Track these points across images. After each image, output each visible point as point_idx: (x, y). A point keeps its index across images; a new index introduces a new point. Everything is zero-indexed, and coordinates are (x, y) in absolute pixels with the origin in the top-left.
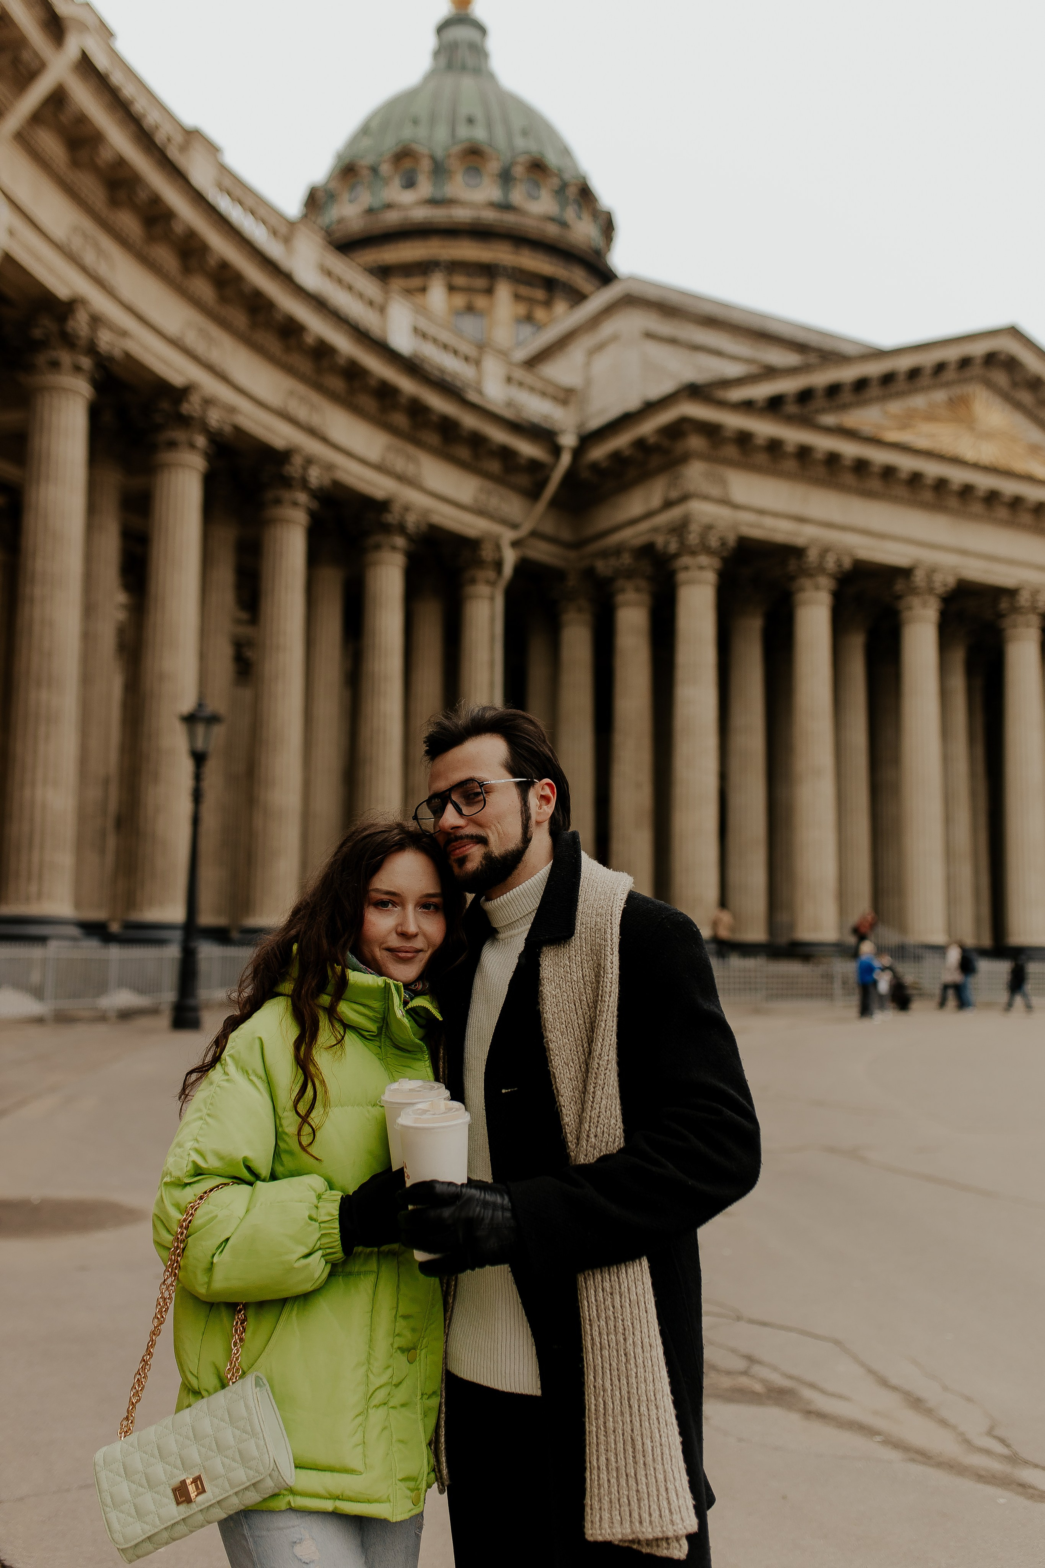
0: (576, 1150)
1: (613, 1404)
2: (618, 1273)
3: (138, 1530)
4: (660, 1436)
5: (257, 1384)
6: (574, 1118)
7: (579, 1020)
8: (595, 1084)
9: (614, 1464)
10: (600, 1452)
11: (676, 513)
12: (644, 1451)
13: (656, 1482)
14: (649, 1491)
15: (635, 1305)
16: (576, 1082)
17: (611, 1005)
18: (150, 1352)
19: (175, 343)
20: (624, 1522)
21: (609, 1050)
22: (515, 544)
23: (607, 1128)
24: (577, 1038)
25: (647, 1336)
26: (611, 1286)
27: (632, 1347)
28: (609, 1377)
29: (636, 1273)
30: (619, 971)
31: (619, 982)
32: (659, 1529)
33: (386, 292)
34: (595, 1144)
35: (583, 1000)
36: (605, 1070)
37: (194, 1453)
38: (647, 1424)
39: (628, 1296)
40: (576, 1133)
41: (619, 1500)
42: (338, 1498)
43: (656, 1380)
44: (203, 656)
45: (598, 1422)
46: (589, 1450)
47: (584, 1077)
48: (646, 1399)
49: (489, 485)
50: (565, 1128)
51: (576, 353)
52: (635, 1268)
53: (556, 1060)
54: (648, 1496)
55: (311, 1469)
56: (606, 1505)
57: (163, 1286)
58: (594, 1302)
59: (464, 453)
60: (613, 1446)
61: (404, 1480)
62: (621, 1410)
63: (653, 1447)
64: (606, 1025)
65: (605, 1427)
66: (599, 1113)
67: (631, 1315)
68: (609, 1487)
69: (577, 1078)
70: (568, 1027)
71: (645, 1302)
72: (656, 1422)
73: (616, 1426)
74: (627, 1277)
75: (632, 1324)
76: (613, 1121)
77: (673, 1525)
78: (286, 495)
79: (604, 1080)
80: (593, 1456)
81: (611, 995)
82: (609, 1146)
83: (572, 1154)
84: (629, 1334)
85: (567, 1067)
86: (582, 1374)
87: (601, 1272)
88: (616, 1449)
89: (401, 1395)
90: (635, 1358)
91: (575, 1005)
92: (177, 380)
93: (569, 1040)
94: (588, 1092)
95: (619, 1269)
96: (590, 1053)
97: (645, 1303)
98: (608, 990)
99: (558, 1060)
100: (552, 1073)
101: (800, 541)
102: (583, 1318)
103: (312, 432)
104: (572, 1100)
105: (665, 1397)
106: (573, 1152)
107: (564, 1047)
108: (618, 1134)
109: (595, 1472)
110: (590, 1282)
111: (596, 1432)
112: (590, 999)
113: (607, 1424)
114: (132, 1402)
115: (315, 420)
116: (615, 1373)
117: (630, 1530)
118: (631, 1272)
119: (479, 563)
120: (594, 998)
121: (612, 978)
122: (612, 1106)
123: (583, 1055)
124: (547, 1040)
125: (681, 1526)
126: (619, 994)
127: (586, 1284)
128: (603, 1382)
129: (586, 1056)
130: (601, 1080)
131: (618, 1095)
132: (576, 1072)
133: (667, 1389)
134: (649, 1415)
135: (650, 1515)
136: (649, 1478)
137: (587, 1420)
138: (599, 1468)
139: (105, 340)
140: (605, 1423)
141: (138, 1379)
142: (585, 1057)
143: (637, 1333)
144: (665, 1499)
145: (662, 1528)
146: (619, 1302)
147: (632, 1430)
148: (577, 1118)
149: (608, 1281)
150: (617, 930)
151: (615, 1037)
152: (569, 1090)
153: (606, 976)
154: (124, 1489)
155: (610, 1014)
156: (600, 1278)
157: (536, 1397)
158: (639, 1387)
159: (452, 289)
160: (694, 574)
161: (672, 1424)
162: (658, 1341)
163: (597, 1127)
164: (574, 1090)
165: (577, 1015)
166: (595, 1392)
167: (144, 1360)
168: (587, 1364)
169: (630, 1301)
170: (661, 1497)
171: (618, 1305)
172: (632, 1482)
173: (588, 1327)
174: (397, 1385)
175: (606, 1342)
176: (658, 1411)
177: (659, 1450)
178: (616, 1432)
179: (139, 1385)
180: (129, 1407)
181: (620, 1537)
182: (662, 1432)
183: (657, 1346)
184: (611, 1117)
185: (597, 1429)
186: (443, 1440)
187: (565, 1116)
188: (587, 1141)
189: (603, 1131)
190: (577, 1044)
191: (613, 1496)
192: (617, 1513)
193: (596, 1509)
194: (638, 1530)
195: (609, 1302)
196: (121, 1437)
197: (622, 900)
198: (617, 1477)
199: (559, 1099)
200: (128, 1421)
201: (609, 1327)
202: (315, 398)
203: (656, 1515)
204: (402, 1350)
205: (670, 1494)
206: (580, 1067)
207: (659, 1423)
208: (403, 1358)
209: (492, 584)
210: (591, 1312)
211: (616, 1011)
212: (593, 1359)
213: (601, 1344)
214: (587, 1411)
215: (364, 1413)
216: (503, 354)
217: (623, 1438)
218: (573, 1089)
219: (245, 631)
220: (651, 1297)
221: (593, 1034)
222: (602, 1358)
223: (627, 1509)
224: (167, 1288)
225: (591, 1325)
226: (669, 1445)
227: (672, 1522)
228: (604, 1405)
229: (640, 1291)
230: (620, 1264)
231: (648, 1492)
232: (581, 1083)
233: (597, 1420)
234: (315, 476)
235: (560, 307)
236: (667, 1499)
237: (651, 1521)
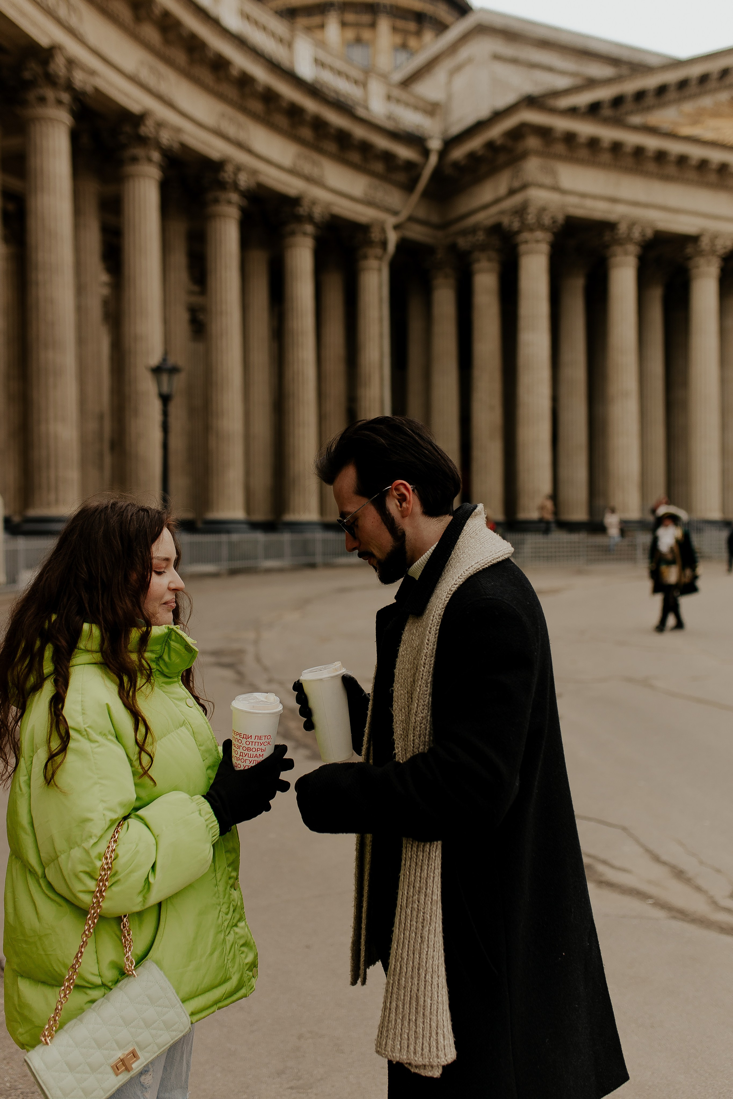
11: (517, 199)
14: (424, 1033)
19: (133, 79)
22: (397, 227)
33: (292, 30)
44: (166, 321)
48: (430, 970)
49: (376, 182)
51: (440, 75)
59: (355, 157)
62: (412, 974)
78: (223, 196)
92: (135, 108)
101: (612, 217)
103: (240, 145)
115: (242, 136)
119: (369, 243)
134: (431, 981)
135: (423, 1049)
136: (425, 1025)
139: (79, 78)
159: (344, 24)
160: (532, 246)
172: (413, 1025)
177: (435, 1006)
182: (439, 993)
202: (241, 118)
203: (426, 1050)
207: (438, 987)
209: (380, 259)
216: (384, 77)
219: (196, 300)
228: (400, 967)
231: (423, 1033)
234: (244, 180)
235: (428, 36)
236: (436, 1040)
237: (422, 1055)
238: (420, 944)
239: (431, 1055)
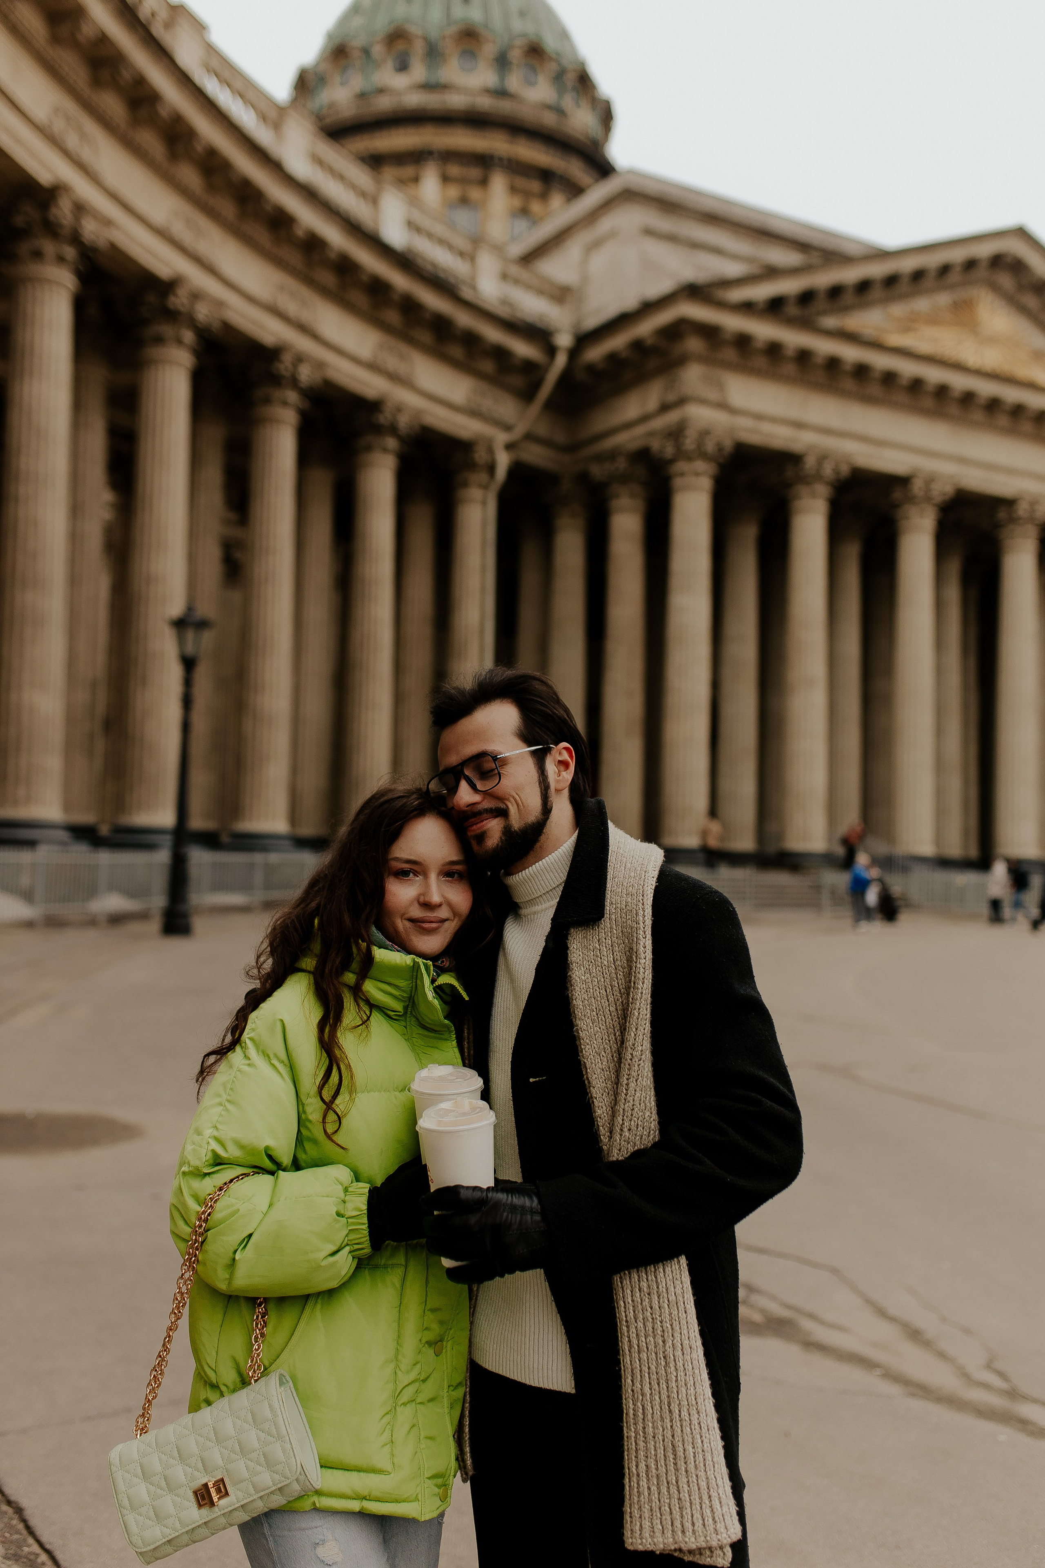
0: (609, 1143)
1: (652, 1409)
2: (655, 1272)
3: (156, 1534)
4: (702, 1442)
5: (281, 1384)
6: (607, 1111)
7: (611, 1007)
8: (629, 1075)
9: (654, 1471)
10: (639, 1458)
11: (672, 417)
12: (685, 1458)
13: (699, 1489)
14: (692, 1499)
15: (673, 1306)
16: (608, 1072)
17: (644, 992)
18: (167, 1348)
19: (162, 233)
20: (665, 1532)
21: (643, 1039)
22: (510, 447)
23: (641, 1121)
24: (608, 1026)
25: (687, 1338)
26: (649, 1286)
27: (671, 1350)
28: (648, 1380)
29: (674, 1272)
30: (652, 955)
31: (652, 967)
32: (703, 1538)
33: (379, 182)
34: (629, 1138)
35: (615, 986)
36: (639, 1061)
37: (216, 1456)
38: (689, 1429)
39: (666, 1296)
40: (608, 1126)
41: (660, 1509)
42: (365, 1498)
43: (697, 1384)
44: (191, 558)
45: (637, 1427)
46: (628, 1456)
47: (616, 1066)
48: (687, 1403)
49: (484, 385)
50: (597, 1121)
51: (573, 250)
52: (674, 1267)
53: (587, 1049)
54: (691, 1504)
55: (336, 1469)
56: (647, 1514)
57: (180, 1281)
58: (630, 1302)
59: (457, 352)
60: (653, 1453)
61: (432, 1477)
62: (661, 1415)
63: (694, 1453)
64: (639, 1014)
65: (644, 1433)
66: (633, 1105)
67: (669, 1316)
68: (649, 1494)
69: (609, 1068)
70: (599, 1015)
71: (684, 1301)
72: (697, 1427)
73: (656, 1431)
74: (664, 1275)
75: (671, 1325)
76: (648, 1114)
77: (717, 1534)
78: (276, 394)
79: (637, 1071)
80: (632, 1462)
81: (644, 982)
82: (643, 1139)
83: (605, 1147)
84: (668, 1336)
85: (598, 1057)
86: (619, 1377)
87: (638, 1272)
88: (656, 1455)
89: (428, 1390)
90: (675, 1361)
91: (606, 991)
92: (163, 272)
93: (600, 1028)
94: (621, 1084)
95: (657, 1267)
96: (622, 1042)
97: (684, 1303)
98: (641, 976)
99: (589, 1049)
100: (582, 1062)
101: (796, 447)
102: (619, 1319)
103: (303, 328)
104: (605, 1091)
105: (706, 1401)
106: (606, 1145)
107: (595, 1035)
108: (653, 1127)
109: (635, 1479)
110: (627, 1282)
111: (634, 1438)
112: (622, 985)
113: (646, 1429)
114: (149, 1399)
115: (305, 316)
116: (654, 1377)
117: (672, 1539)
118: (669, 1270)
119: (472, 466)
120: (626, 984)
121: (645, 963)
122: (646, 1098)
123: (616, 1043)
124: (577, 1028)
125: (725, 1535)
126: (652, 980)
127: (622, 1283)
128: (642, 1386)
129: (619, 1045)
130: (634, 1072)
131: (652, 1086)
132: (608, 1062)
133: (708, 1392)
134: (690, 1420)
135: (693, 1524)
136: (691, 1485)
137: (625, 1424)
138: (638, 1475)
139: (90, 228)
140: (644, 1428)
141: (154, 1376)
142: (617, 1045)
143: (677, 1335)
144: (708, 1507)
145: (705, 1537)
146: (657, 1302)
147: (673, 1436)
148: (609, 1110)
149: (645, 1280)
150: (649, 911)
151: (649, 1026)
152: (601, 1080)
153: (638, 961)
154: (142, 1491)
155: (643, 1002)
156: (636, 1277)
157: (570, 1394)
158: (680, 1392)
159: (446, 179)
160: (689, 480)
161: (714, 1428)
162: (697, 1343)
163: (631, 1120)
164: (607, 1081)
165: (608, 1001)
166: (633, 1396)
167: (160, 1356)
168: (624, 1366)
169: (668, 1301)
170: (704, 1506)
171: (656, 1306)
172: (673, 1489)
173: (625, 1328)
174: (424, 1381)
175: (644, 1344)
176: (699, 1415)
177: (701, 1456)
178: (656, 1438)
179: (155, 1381)
180: (145, 1404)
181: (662, 1546)
182: (704, 1437)
183: (697, 1347)
184: (645, 1109)
185: (636, 1435)
186: (467, 1430)
187: (597, 1108)
188: (621, 1135)
189: (638, 1125)
190: (609, 1032)
191: (654, 1504)
192: (659, 1522)
193: (636, 1517)
194: (681, 1539)
195: (646, 1302)
196: (137, 1435)
197: (653, 877)
198: (658, 1484)
199: (590, 1091)
200: (145, 1418)
201: (647, 1329)
202: (306, 293)
203: (699, 1524)
204: (429, 1343)
205: (713, 1502)
206: (612, 1056)
207: (701, 1428)
208: (430, 1351)
209: (486, 487)
210: (628, 1313)
211: (650, 998)
212: (631, 1361)
213: (638, 1346)
214: (625, 1415)
215: (392, 1411)
216: (498, 249)
217: (663, 1444)
218: (605, 1080)
219: (233, 532)
220: (690, 1298)
221: (626, 1023)
222: (640, 1361)
223: (669, 1518)
224: (185, 1283)
225: (628, 1327)
226: (711, 1450)
227: (716, 1532)
228: (643, 1410)
229: (679, 1290)
230: (658, 1263)
231: (690, 1500)
232: (613, 1073)
233: (636, 1425)
234: (305, 374)
235: (557, 200)
236: (710, 1507)
237: (694, 1532)
238: (664, 1368)
239: (707, 1531)
